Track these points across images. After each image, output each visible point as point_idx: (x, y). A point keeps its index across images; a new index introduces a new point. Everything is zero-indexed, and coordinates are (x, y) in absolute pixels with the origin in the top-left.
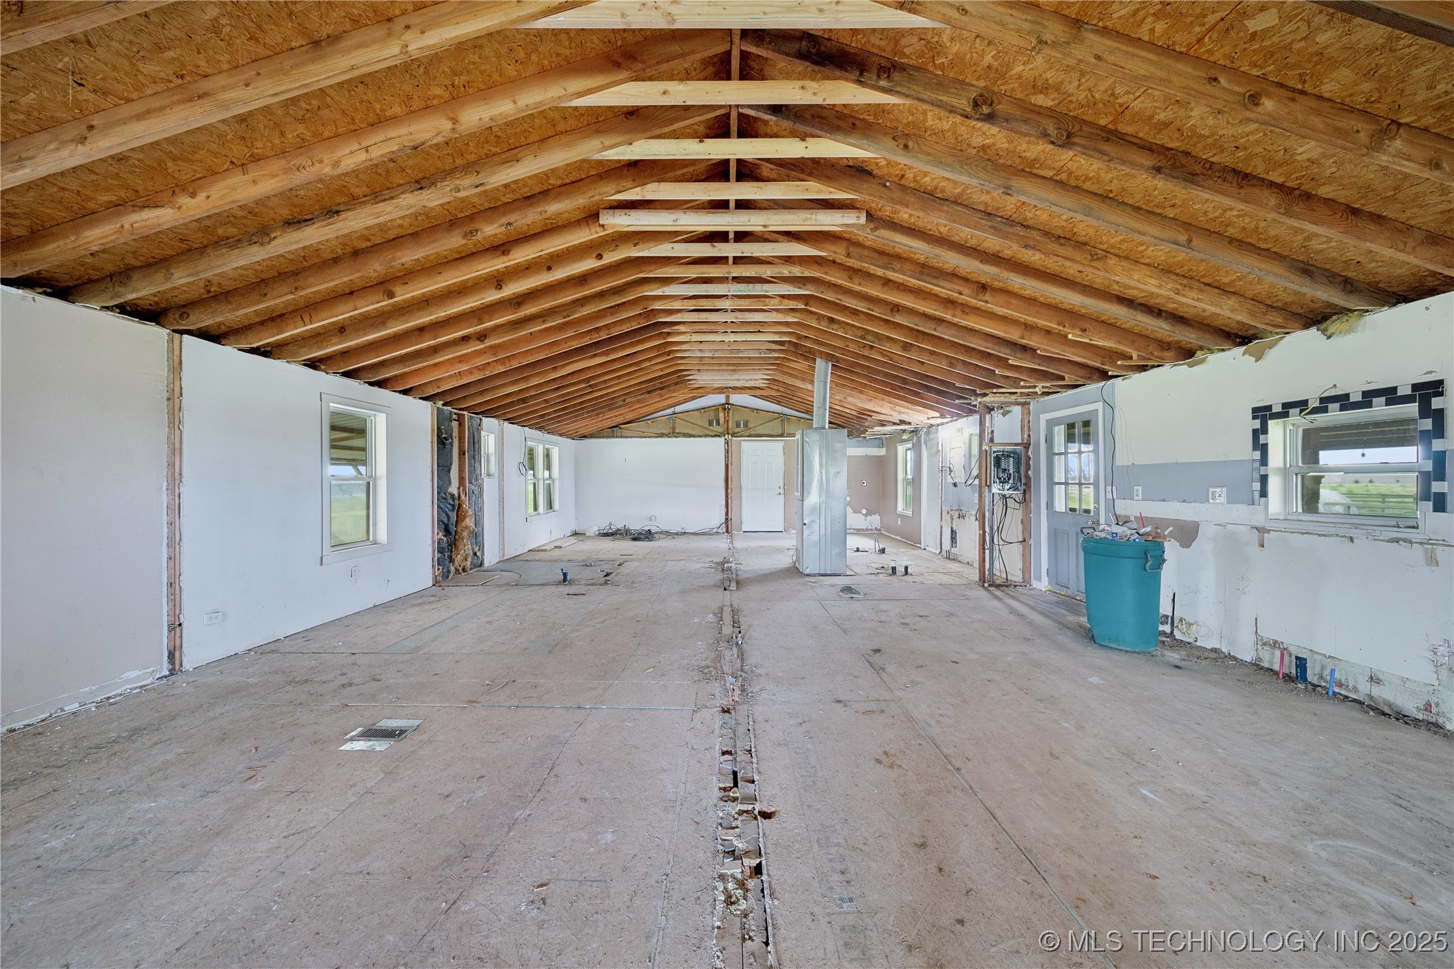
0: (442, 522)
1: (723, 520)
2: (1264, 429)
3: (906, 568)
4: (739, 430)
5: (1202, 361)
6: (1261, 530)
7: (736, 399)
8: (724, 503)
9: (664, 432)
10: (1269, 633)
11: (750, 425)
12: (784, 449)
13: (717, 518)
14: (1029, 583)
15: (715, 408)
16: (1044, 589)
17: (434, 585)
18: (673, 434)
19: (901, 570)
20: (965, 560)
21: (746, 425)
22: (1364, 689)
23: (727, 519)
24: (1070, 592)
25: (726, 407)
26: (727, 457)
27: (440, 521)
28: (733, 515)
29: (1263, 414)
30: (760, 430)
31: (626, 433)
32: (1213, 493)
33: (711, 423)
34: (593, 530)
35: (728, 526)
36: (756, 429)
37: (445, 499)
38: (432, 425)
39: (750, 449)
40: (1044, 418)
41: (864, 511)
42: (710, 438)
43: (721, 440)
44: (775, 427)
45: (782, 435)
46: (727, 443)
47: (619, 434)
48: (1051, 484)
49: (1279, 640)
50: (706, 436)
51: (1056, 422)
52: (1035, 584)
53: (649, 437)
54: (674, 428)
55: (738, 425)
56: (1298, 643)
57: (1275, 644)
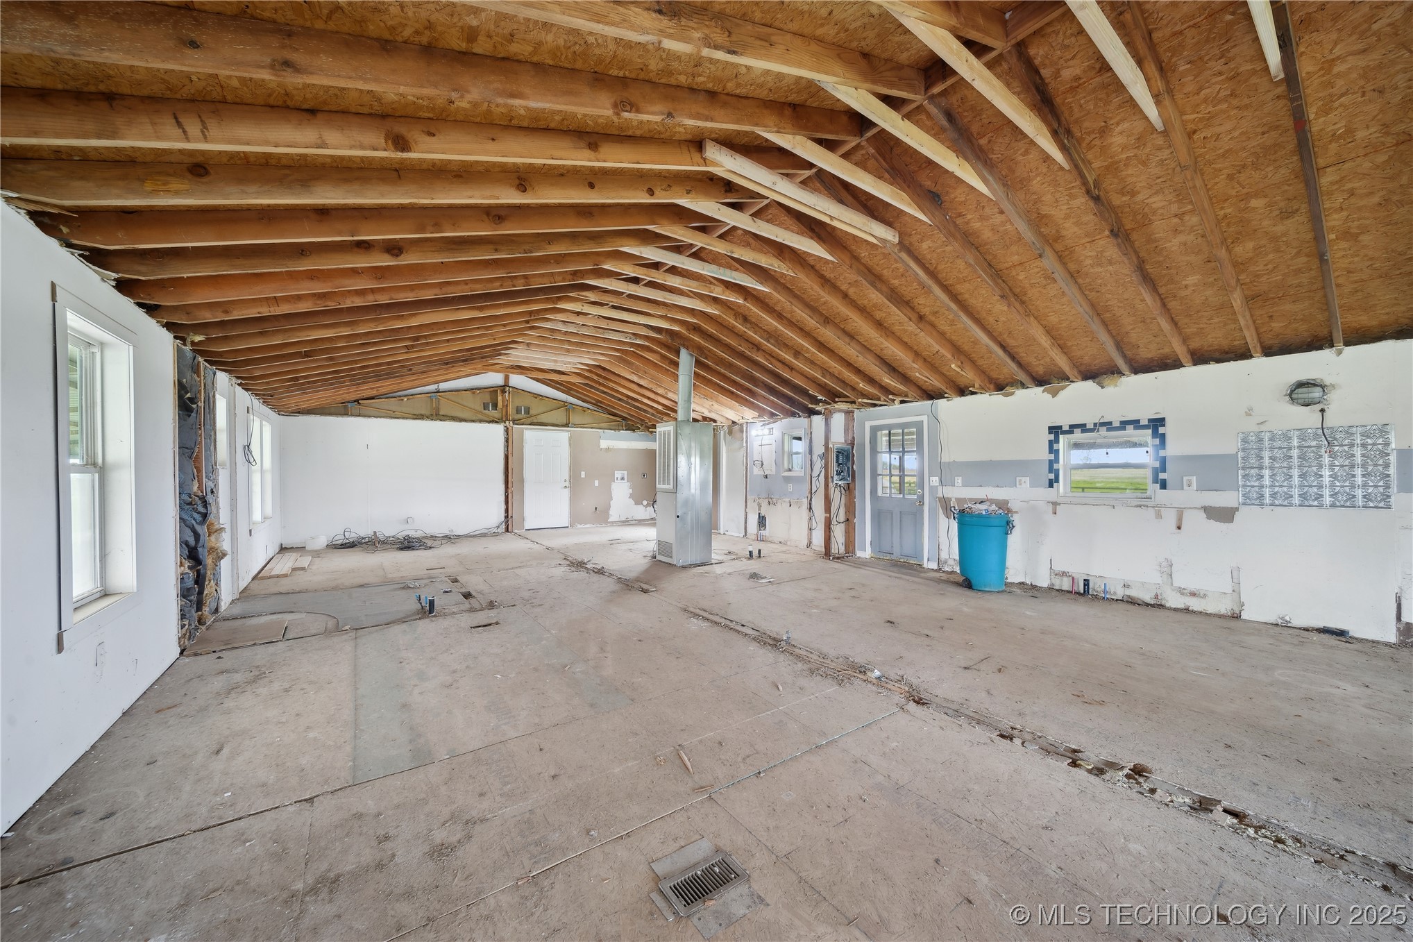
0: (187, 543)
1: (503, 519)
2: (1057, 441)
3: (760, 551)
4: (519, 416)
5: (1012, 394)
6: (1055, 504)
7: (517, 380)
8: (503, 498)
9: (423, 413)
10: (1058, 567)
11: (532, 412)
12: (570, 440)
13: (494, 515)
14: (854, 552)
15: (494, 391)
16: (868, 557)
17: (182, 653)
18: (436, 415)
19: (755, 553)
20: (777, 540)
21: (527, 411)
22: (1120, 593)
23: (506, 517)
24: (893, 557)
25: (504, 388)
26: (507, 447)
27: (184, 543)
28: (514, 512)
29: (1055, 430)
30: (543, 418)
31: (364, 410)
32: (1020, 481)
33: (485, 407)
34: (322, 542)
35: (508, 524)
36: (538, 417)
37: (190, 504)
38: (174, 377)
39: (532, 437)
40: (868, 425)
41: (645, 503)
42: (487, 424)
43: (499, 428)
44: (559, 416)
45: (567, 425)
46: (507, 430)
47: (357, 412)
48: (875, 475)
49: (1066, 571)
50: (481, 421)
51: (881, 428)
52: (859, 554)
53: (403, 418)
54: (438, 409)
55: (518, 411)
56: (1079, 569)
57: (1064, 574)
